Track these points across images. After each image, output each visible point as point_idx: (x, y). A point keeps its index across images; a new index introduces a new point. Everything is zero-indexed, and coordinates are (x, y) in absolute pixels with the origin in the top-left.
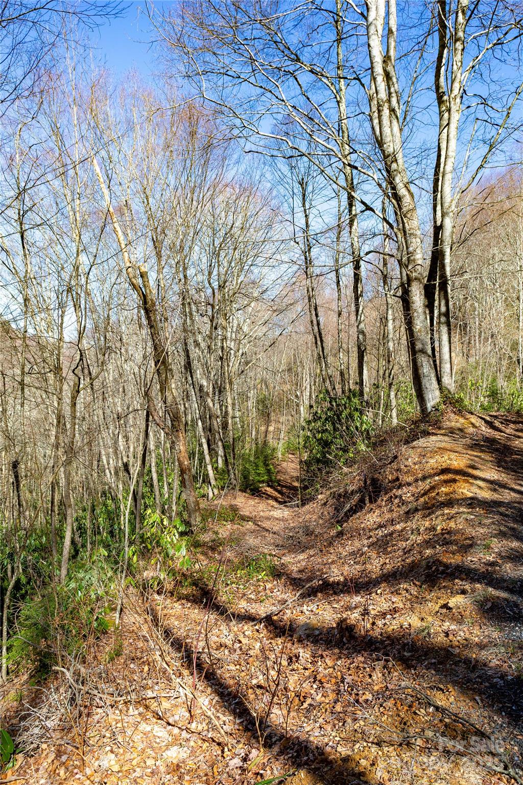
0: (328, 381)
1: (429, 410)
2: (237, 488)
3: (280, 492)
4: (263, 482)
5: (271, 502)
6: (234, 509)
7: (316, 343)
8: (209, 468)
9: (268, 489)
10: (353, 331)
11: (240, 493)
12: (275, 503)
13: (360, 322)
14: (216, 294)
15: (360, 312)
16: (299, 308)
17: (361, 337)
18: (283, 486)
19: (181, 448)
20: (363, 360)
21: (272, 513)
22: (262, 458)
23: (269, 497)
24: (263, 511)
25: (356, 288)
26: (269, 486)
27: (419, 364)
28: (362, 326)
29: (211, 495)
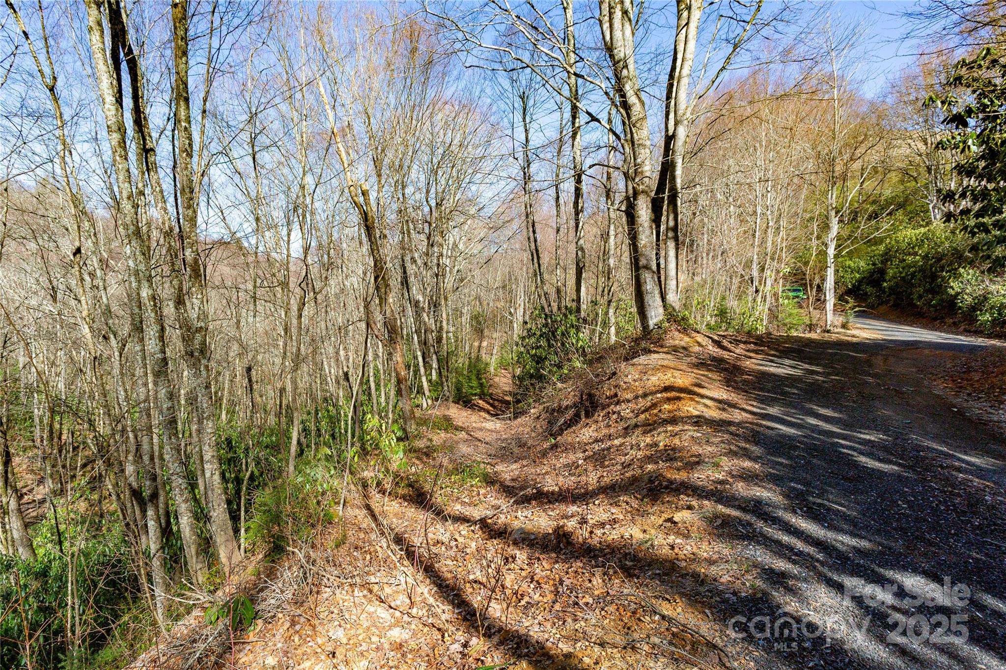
0: (543, 297)
1: (651, 327)
2: (451, 399)
3: (492, 405)
4: (475, 395)
5: (483, 414)
6: (447, 419)
7: (533, 260)
8: (424, 379)
9: (480, 402)
10: (572, 248)
11: (453, 405)
12: (487, 416)
13: (579, 239)
14: (434, 213)
15: (580, 227)
16: (515, 225)
17: (580, 253)
18: (495, 400)
19: (399, 359)
20: (581, 276)
21: (484, 424)
22: (475, 372)
23: (482, 409)
24: (475, 422)
25: (576, 203)
26: (481, 399)
27: (642, 281)
28: (581, 242)
29: (425, 405)
